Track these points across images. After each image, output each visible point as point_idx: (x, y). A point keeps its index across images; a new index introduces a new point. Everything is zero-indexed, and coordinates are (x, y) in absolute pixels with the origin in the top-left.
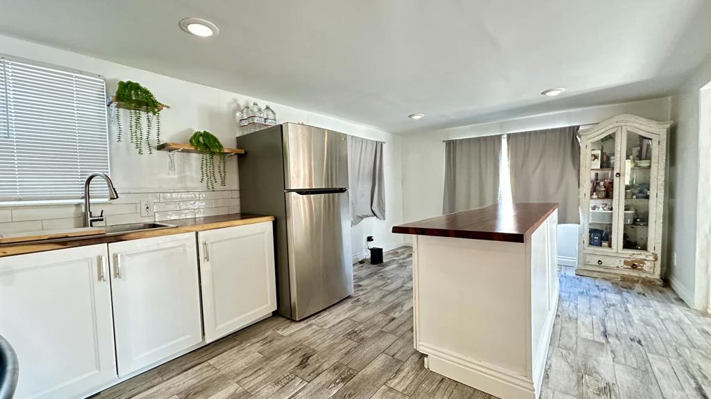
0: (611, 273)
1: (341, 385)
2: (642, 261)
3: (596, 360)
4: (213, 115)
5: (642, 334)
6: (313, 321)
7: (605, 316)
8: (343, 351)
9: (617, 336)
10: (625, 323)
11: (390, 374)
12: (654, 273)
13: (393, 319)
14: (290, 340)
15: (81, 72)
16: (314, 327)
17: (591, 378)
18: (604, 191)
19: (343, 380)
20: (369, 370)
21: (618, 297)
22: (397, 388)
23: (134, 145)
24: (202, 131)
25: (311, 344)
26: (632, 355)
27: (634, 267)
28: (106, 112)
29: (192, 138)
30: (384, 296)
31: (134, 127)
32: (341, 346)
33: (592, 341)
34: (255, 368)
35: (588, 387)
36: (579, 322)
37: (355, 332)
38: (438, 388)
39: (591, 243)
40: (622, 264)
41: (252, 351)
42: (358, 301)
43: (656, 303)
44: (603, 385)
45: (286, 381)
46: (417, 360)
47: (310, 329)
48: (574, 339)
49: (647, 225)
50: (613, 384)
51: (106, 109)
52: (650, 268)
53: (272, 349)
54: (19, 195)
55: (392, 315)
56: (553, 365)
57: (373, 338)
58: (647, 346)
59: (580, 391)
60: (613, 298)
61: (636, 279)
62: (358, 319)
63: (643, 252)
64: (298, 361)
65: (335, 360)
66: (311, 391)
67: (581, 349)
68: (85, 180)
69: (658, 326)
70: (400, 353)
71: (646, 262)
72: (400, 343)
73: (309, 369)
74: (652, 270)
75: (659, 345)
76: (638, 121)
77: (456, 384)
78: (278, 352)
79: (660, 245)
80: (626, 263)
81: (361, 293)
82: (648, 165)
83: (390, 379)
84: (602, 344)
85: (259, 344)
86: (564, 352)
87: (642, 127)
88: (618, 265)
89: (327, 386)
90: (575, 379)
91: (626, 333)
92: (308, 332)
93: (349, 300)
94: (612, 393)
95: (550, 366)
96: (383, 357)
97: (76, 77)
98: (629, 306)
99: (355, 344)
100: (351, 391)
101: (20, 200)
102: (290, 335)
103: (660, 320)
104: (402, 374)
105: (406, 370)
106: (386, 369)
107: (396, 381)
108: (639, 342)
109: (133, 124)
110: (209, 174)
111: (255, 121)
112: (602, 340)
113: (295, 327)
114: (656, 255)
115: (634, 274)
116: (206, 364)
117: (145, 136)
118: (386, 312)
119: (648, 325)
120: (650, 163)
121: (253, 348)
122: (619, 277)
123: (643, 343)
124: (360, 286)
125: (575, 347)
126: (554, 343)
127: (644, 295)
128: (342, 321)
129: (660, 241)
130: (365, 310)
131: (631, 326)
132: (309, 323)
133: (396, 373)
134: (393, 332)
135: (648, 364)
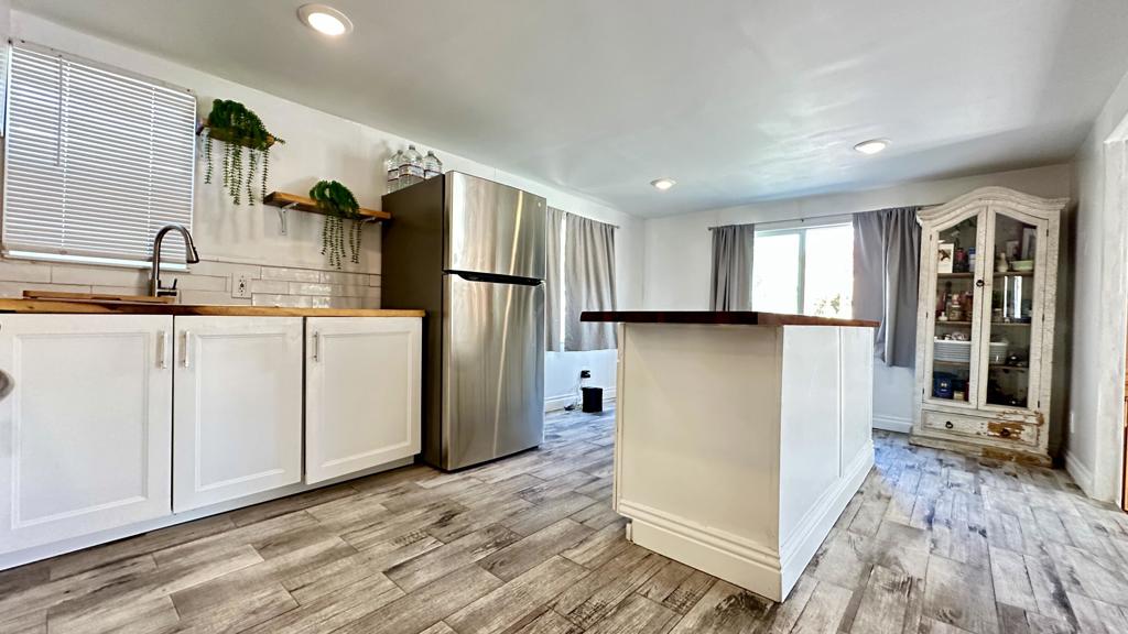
0: (966, 443)
1: (494, 550)
2: (1018, 426)
3: (903, 550)
4: (349, 159)
5: (992, 523)
6: (473, 473)
7: (939, 497)
8: (509, 512)
9: (948, 523)
10: (968, 509)
11: (572, 543)
12: (1038, 445)
13: (598, 479)
14: (431, 493)
15: (163, 84)
16: (472, 480)
17: (886, 570)
18: (959, 309)
19: (497, 545)
20: (539, 536)
21: (970, 476)
22: (577, 560)
23: (228, 190)
24: (330, 181)
25: (461, 500)
26: (963, 548)
27: (1005, 434)
28: (194, 143)
29: (314, 189)
30: (591, 451)
31: (230, 164)
32: (507, 506)
33: (906, 526)
34: (371, 522)
35: (877, 580)
36: (893, 502)
37: (533, 491)
38: (639, 564)
39: (936, 393)
40: (986, 428)
41: (373, 502)
42: (549, 454)
43: (1031, 487)
44: (903, 578)
45: (412, 539)
46: (616, 530)
47: (466, 482)
48: (877, 521)
49: (1028, 366)
50: (919, 580)
51: (194, 138)
52: (1031, 437)
53: (403, 502)
54: (63, 246)
55: (596, 474)
56: (830, 551)
57: (560, 498)
58: (993, 538)
59: (863, 584)
60: (961, 476)
61: (1007, 454)
62: (543, 475)
63: (1019, 410)
64: (436, 518)
65: (492, 520)
66: (446, 554)
67: (883, 534)
68: (156, 235)
69: (1022, 515)
70: (594, 520)
71: (1024, 427)
72: (598, 508)
73: (450, 529)
74: (1034, 441)
75: (1014, 539)
76: (1013, 198)
77: (667, 561)
78: (412, 506)
79: (1049, 399)
80: (991, 427)
81: (556, 445)
82: (1030, 268)
83: (569, 549)
84: (920, 531)
85: (384, 495)
86: (854, 536)
87: (1021, 207)
88: (979, 430)
89: (473, 549)
90: (860, 569)
91: (964, 519)
92: (461, 486)
93: (535, 452)
94: (914, 589)
95: (825, 551)
96: (567, 522)
97: (156, 90)
98: (984, 488)
99: (529, 504)
100: (507, 558)
101: (63, 252)
102: (433, 488)
103: (1028, 509)
104: (588, 545)
105: (597, 540)
106: (566, 536)
107: (577, 552)
108: (983, 533)
109: (230, 160)
110: (334, 243)
111: (410, 172)
112: (923, 526)
113: (444, 479)
114: (1042, 415)
115: (1005, 445)
116: (302, 512)
117: (245, 179)
118: (587, 471)
119: (1005, 513)
120: (1033, 265)
121: (373, 499)
122: (980, 449)
123: (989, 534)
124: (558, 437)
125: (874, 531)
126: (842, 525)
127: (1015, 476)
128: (517, 476)
129: (1048, 393)
130: (556, 466)
131: (978, 512)
132: (467, 475)
133: (581, 542)
134: (590, 495)
135: (986, 561)
